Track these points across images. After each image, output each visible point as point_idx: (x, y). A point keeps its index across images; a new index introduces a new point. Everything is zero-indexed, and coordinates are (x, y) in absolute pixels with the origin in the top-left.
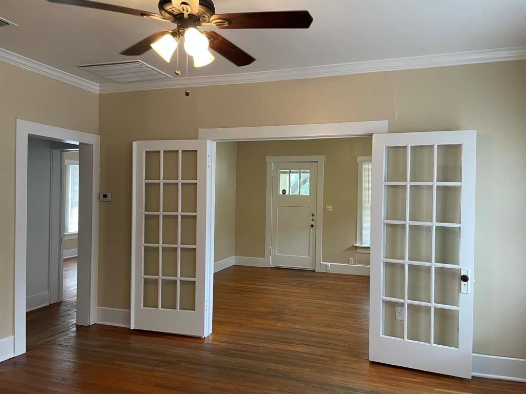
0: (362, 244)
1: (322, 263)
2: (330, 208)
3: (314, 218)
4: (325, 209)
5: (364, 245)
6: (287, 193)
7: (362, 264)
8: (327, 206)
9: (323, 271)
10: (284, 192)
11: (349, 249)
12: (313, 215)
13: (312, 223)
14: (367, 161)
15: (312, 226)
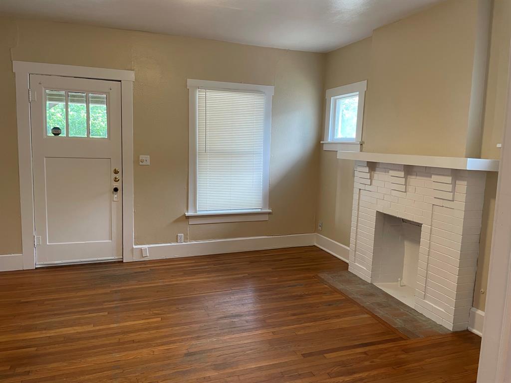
0: (196, 211)
1: (134, 247)
2: (146, 159)
3: (118, 176)
4: (137, 161)
5: (199, 213)
6: (63, 134)
7: (195, 239)
8: (142, 157)
9: (136, 258)
10: (57, 131)
11: (178, 221)
12: (116, 172)
13: (116, 185)
14: (202, 88)
15: (116, 190)
